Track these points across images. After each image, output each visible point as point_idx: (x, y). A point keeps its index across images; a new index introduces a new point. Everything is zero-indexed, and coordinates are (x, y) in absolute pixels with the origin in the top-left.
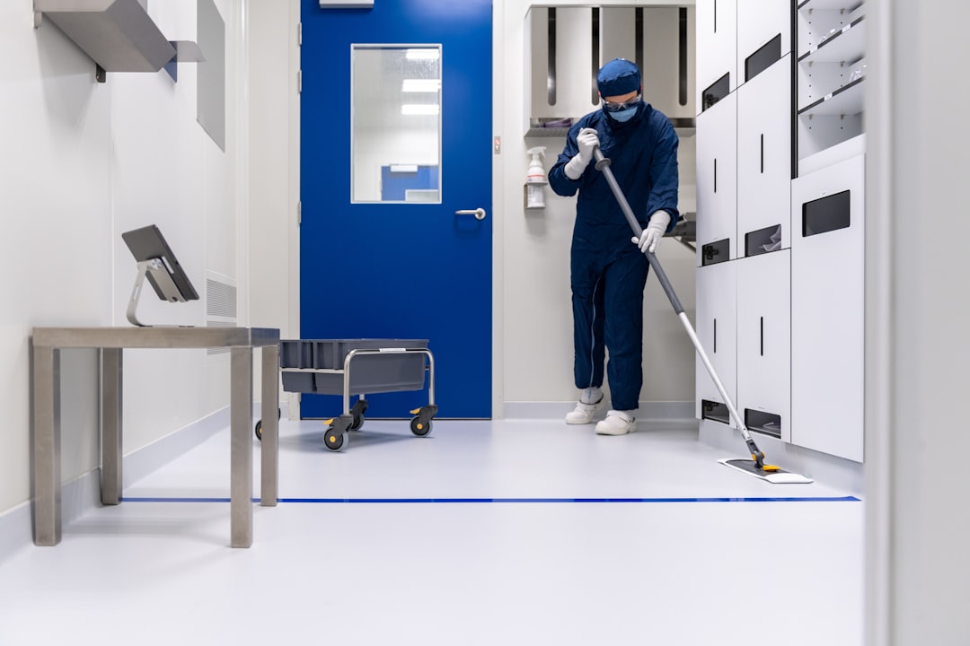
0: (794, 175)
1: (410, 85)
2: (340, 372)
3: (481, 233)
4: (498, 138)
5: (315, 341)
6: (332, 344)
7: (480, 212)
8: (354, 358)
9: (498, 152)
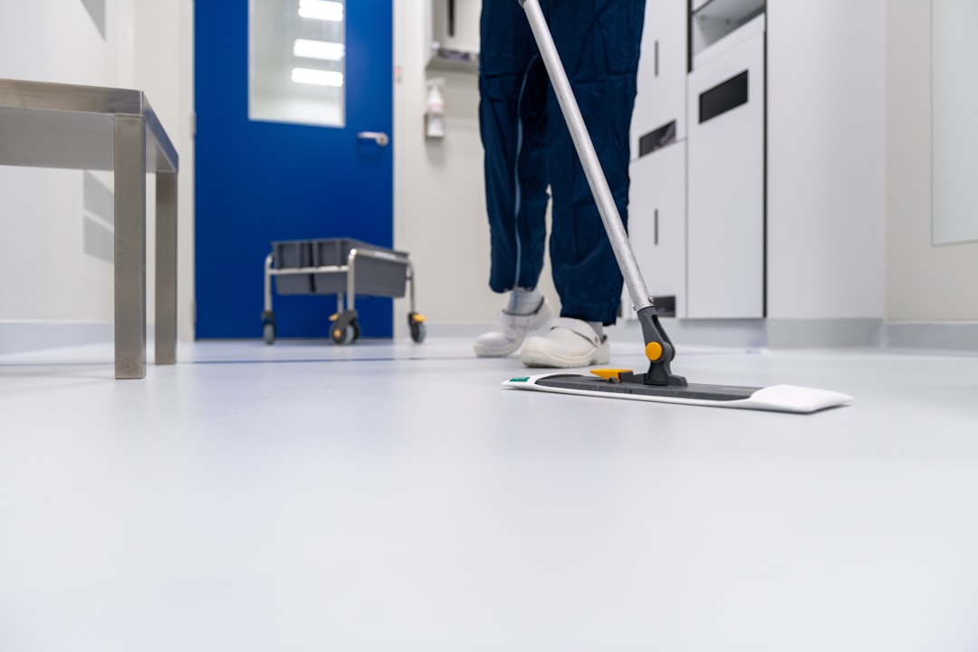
0: (690, 69)
1: (303, 48)
2: (344, 268)
3: (383, 157)
4: (399, 68)
5: (315, 242)
6: (333, 243)
7: (379, 137)
8: (358, 257)
9: (399, 80)
